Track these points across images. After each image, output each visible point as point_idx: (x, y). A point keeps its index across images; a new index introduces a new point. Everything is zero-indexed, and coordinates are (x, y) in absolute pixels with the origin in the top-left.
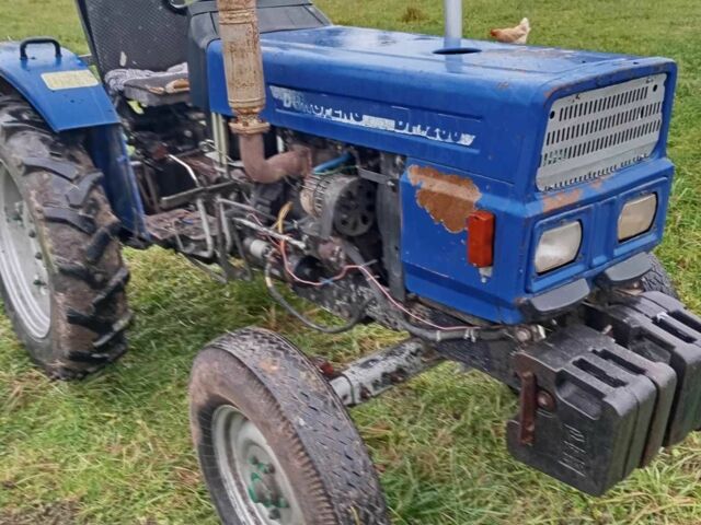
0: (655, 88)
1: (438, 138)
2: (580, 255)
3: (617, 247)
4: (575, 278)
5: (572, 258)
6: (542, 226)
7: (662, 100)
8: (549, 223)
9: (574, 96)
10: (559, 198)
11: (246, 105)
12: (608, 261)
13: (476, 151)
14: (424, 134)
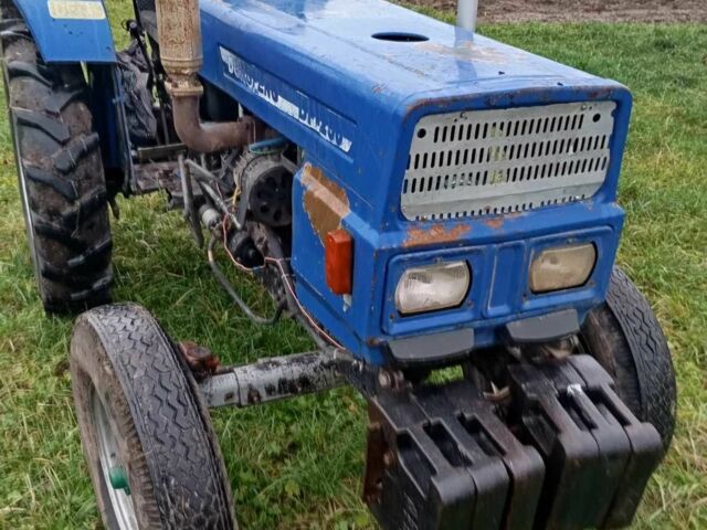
0: (596, 118)
1: (327, 136)
2: (468, 301)
3: (530, 299)
4: (459, 326)
5: (457, 303)
6: (401, 261)
7: (609, 132)
8: (411, 259)
9: (458, 114)
10: (433, 233)
11: (174, 64)
12: (512, 313)
13: (351, 160)
14: (318, 129)
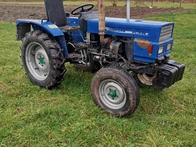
0: (172, 27)
1: (141, 34)
4: (162, 56)
13: (149, 36)
